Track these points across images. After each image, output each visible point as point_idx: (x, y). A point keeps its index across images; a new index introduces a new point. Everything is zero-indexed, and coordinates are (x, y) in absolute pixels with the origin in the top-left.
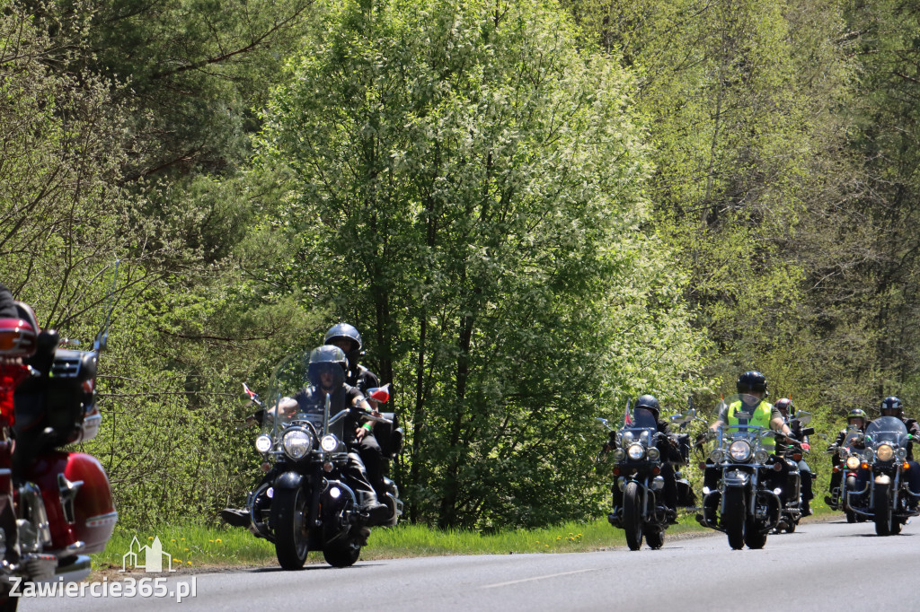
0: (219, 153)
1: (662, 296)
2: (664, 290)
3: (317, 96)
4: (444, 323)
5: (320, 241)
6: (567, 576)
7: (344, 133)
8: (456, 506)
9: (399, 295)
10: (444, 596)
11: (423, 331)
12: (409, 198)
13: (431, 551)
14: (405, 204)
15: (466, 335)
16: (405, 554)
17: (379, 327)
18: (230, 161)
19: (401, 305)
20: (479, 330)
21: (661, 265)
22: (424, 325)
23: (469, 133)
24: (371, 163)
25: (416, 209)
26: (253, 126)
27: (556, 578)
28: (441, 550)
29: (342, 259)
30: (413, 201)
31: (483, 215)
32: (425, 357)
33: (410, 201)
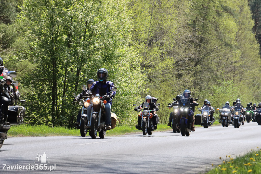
0: (8, 18)
1: (134, 64)
2: (135, 63)
3: (37, 3)
4: (72, 70)
5: (37, 45)
6: (103, 142)
7: (45, 14)
8: (73, 122)
9: (59, 61)
10: (68, 147)
11: (66, 72)
12: (63, 34)
13: (66, 135)
14: (62, 35)
15: (78, 74)
16: (58, 135)
17: (53, 70)
18: (11, 20)
19: (60, 64)
20: (82, 72)
21: (134, 56)
22: (66, 70)
23: (80, 15)
24: (53, 23)
25: (65, 37)
26: (18, 11)
27: (100, 143)
28: (69, 134)
29: (43, 50)
30: (65, 35)
31: (84, 40)
32: (66, 79)
33: (63, 35)
